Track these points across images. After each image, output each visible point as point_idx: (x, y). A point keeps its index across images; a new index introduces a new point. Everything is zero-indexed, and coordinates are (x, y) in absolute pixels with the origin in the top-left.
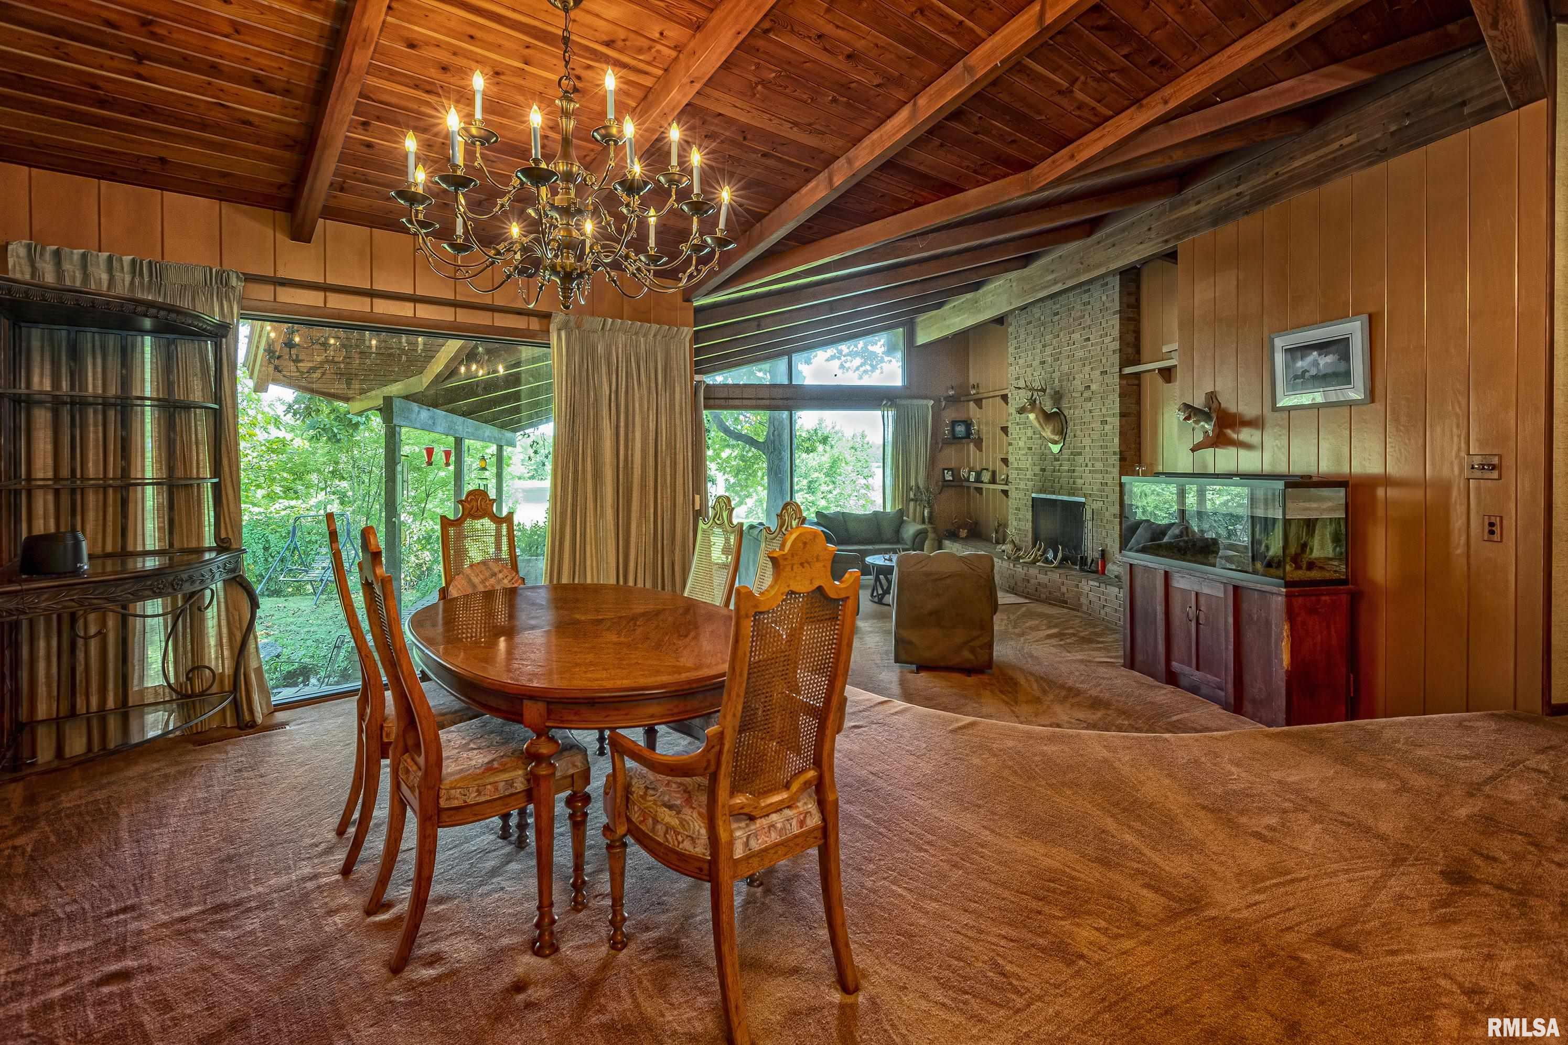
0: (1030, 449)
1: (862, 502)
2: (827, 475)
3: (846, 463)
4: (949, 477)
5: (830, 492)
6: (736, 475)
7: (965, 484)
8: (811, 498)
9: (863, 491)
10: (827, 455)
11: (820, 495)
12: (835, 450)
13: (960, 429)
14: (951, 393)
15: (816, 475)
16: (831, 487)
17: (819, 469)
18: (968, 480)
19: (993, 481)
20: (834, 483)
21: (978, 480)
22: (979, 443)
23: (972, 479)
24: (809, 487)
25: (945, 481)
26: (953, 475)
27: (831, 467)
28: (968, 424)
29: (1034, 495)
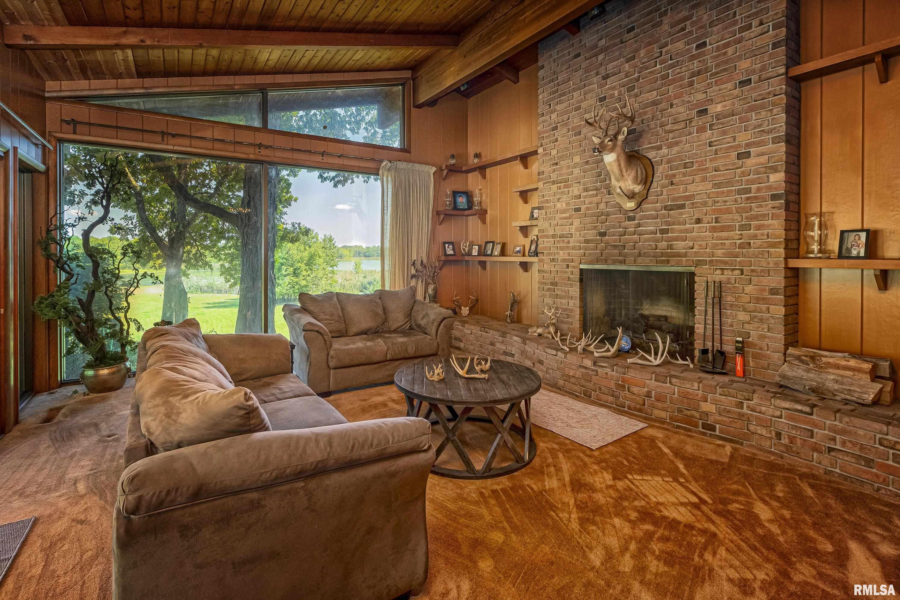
0: (578, 210)
1: (329, 282)
2: (307, 264)
3: (320, 257)
4: (450, 252)
5: (309, 276)
6: (231, 262)
7: (467, 258)
8: (296, 280)
9: (330, 275)
10: (307, 252)
11: (301, 277)
12: (312, 249)
13: (462, 201)
14: (453, 162)
15: (299, 264)
16: (309, 272)
17: (301, 260)
18: (469, 254)
19: (503, 253)
20: (311, 270)
21: (482, 253)
22: (482, 214)
23: (475, 252)
24: (294, 273)
25: (446, 255)
26: (454, 249)
27: (310, 260)
28: (469, 195)
29: (582, 267)
